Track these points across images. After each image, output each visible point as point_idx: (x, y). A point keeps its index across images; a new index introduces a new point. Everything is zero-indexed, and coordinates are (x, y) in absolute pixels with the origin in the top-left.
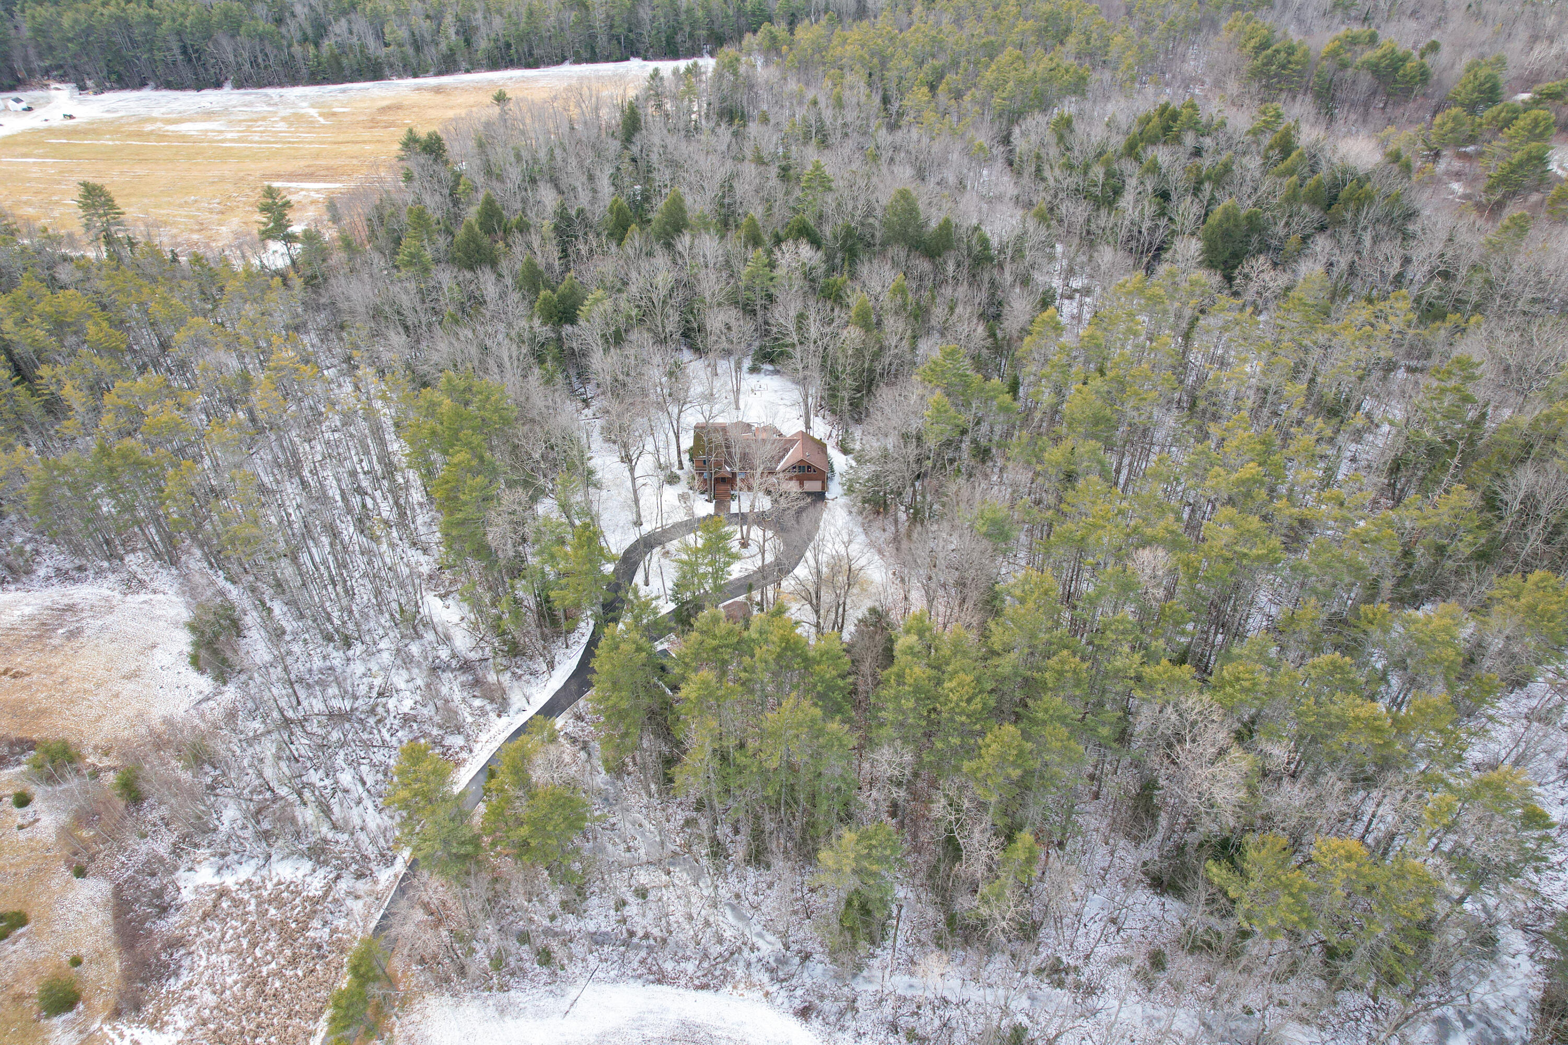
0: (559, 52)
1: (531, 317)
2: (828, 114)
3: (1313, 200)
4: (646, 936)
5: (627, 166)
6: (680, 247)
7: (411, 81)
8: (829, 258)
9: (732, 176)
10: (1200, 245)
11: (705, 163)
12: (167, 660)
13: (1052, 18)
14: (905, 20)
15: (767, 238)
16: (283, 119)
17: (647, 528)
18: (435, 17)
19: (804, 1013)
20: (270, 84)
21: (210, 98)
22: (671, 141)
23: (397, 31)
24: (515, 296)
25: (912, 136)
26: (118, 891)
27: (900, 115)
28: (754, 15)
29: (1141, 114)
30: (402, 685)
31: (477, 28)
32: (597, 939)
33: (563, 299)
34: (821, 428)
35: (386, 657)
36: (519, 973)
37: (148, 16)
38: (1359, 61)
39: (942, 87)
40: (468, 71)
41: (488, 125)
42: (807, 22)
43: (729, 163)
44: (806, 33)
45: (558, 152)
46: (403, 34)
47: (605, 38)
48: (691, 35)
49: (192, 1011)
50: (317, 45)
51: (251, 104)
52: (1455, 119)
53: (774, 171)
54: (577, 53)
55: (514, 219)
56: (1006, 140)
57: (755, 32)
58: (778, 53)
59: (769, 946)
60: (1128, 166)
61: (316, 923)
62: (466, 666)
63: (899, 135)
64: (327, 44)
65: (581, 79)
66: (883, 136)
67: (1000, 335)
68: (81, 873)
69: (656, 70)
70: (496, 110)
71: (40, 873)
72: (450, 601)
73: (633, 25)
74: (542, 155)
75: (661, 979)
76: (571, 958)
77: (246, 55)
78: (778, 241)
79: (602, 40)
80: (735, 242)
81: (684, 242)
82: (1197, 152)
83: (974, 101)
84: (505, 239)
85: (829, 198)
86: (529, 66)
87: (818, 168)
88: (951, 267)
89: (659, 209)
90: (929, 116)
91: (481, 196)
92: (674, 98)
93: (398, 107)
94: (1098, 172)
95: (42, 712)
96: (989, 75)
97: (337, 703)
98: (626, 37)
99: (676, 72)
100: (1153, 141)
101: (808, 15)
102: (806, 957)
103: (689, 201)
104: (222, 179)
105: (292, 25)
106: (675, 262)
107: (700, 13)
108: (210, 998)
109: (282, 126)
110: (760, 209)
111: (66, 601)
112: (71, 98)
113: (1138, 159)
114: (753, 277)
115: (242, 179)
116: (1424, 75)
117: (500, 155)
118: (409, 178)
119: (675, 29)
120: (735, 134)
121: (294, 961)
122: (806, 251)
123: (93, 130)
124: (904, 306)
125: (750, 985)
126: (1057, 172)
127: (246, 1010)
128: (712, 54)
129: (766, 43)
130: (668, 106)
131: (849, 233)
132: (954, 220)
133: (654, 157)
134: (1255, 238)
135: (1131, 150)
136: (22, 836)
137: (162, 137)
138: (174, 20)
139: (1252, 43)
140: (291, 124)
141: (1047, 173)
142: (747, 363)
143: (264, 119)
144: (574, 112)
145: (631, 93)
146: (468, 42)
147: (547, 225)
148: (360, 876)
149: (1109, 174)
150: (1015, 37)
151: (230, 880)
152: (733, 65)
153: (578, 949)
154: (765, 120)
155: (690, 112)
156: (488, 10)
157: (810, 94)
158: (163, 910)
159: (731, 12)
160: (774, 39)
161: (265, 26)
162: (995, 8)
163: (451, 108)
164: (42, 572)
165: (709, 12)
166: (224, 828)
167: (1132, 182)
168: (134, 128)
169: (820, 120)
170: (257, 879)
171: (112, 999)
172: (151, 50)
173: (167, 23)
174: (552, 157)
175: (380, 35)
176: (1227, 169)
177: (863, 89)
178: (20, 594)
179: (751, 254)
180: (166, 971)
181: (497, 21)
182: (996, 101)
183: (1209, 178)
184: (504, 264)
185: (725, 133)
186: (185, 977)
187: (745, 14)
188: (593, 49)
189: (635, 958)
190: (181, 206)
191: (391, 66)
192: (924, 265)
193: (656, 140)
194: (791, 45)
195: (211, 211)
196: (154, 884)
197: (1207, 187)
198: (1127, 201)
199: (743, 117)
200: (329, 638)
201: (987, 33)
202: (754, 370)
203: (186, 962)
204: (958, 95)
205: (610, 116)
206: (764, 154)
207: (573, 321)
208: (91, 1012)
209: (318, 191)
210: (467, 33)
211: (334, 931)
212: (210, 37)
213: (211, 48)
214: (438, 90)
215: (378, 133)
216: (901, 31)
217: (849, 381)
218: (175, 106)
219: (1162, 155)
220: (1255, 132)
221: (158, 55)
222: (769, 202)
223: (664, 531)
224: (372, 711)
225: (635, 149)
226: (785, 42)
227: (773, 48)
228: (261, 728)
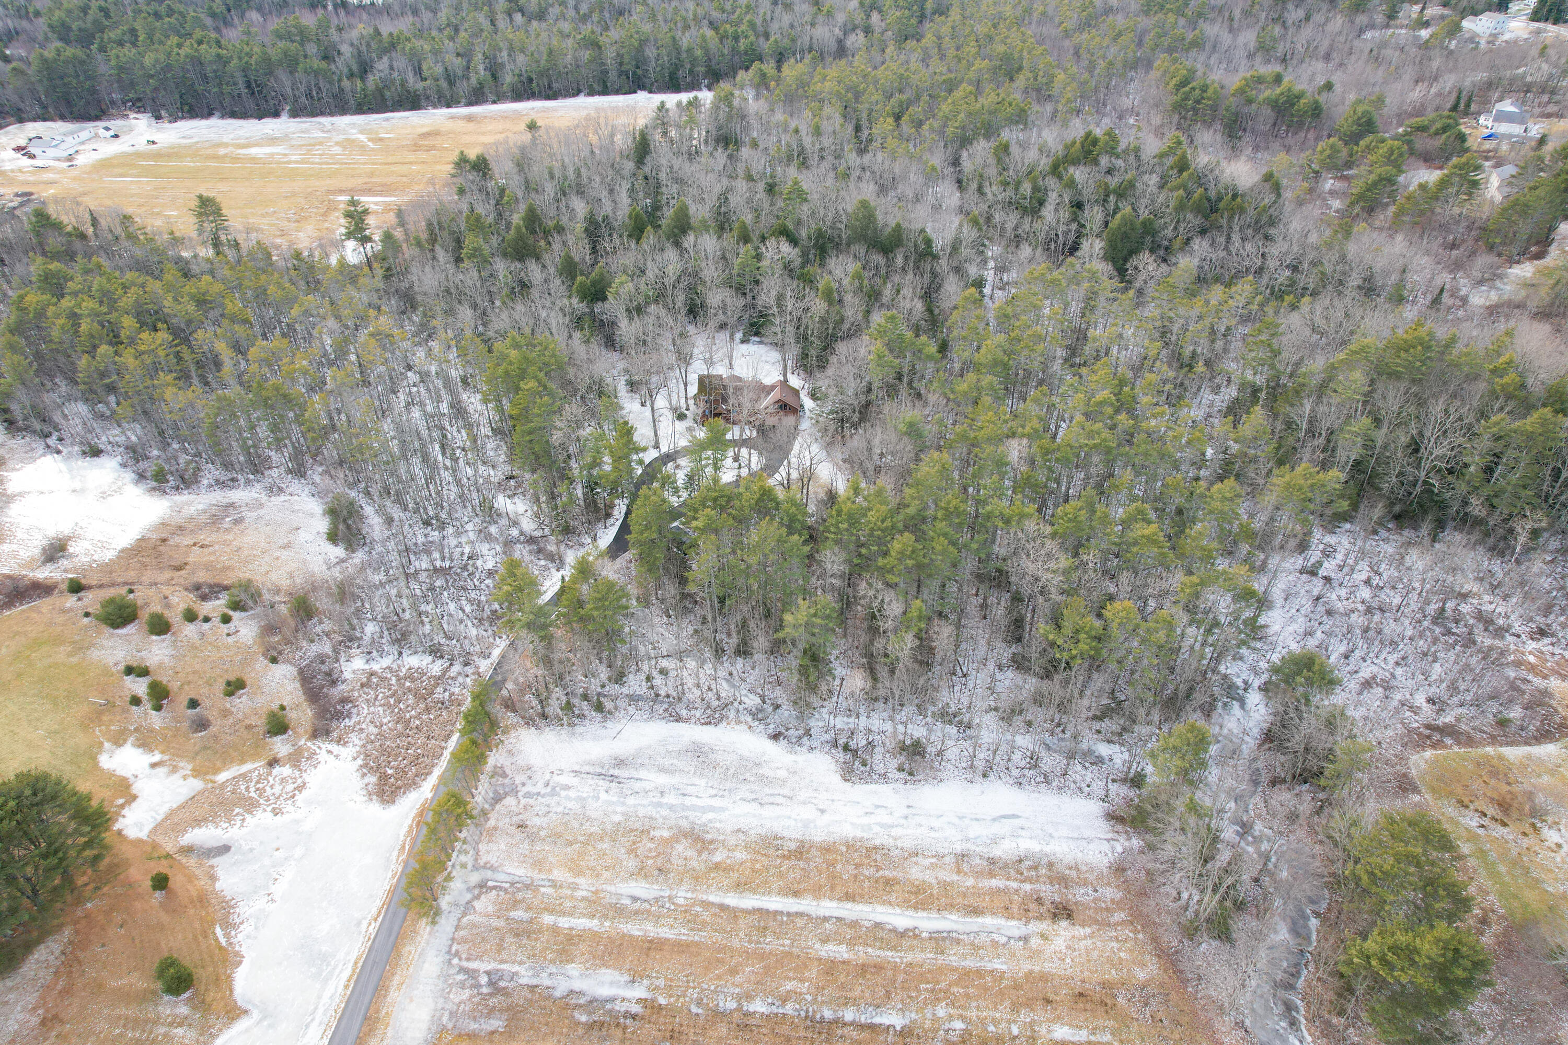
0: (575, 86)
1: (570, 297)
2: (807, 141)
3: (1198, 210)
4: (668, 696)
5: (640, 183)
6: (686, 245)
7: (445, 111)
8: (805, 255)
9: (728, 190)
10: (1102, 244)
11: (707, 180)
12: (309, 537)
13: (1006, 58)
14: (879, 59)
15: (755, 238)
16: (337, 144)
17: (664, 449)
18: (466, 54)
19: (776, 737)
20: (322, 114)
21: (269, 126)
22: (677, 163)
23: (434, 68)
24: (558, 282)
25: (877, 159)
26: (301, 672)
27: (870, 141)
28: (746, 53)
29: (1069, 140)
30: (485, 552)
31: (502, 65)
32: (634, 699)
33: (594, 283)
34: (795, 381)
35: (472, 535)
36: (581, 716)
37: (218, 55)
38: (1261, 97)
39: (905, 118)
40: (494, 102)
41: (523, 149)
42: (792, 60)
43: (725, 181)
44: (792, 71)
45: (584, 171)
46: (439, 70)
47: (615, 73)
48: (691, 71)
49: (363, 736)
50: (363, 79)
51: (306, 131)
52: (1332, 147)
53: (761, 186)
54: (591, 87)
55: (551, 224)
56: (956, 162)
57: (747, 69)
58: (767, 88)
59: (752, 701)
60: (1051, 182)
61: (440, 689)
62: (531, 540)
63: (867, 158)
64: (372, 80)
65: (597, 109)
66: (852, 158)
67: (936, 312)
68: (274, 660)
69: (663, 104)
70: (529, 136)
71: (247, 661)
72: (516, 499)
73: (640, 62)
74: (571, 173)
75: (678, 719)
76: (616, 708)
77: (302, 89)
78: (763, 239)
79: (613, 75)
80: (729, 240)
81: (689, 241)
82: (1109, 172)
83: (932, 130)
84: (546, 238)
85: (805, 207)
86: (548, 98)
87: (796, 183)
88: (899, 260)
89: (668, 215)
90: (891, 143)
91: (523, 207)
92: (678, 126)
93: (436, 134)
94: (1026, 188)
95: (226, 569)
96: (945, 108)
97: (438, 564)
98: (634, 73)
99: (679, 104)
100: (1075, 162)
101: (794, 54)
102: (777, 707)
103: (692, 209)
104: (294, 194)
105: (340, 62)
106: (681, 255)
107: (699, 53)
108: (373, 730)
109: (337, 150)
110: (750, 217)
111: (227, 501)
112: (149, 125)
113: (1060, 178)
114: (743, 266)
115: (311, 194)
116: (1316, 111)
117: (537, 171)
118: (461, 192)
119: (677, 67)
120: (730, 157)
121: (428, 710)
122: (786, 248)
123: (173, 153)
124: (860, 289)
125: (739, 722)
126: (994, 188)
127: (400, 735)
128: (709, 88)
129: (757, 80)
130: (673, 133)
131: (820, 234)
132: (905, 225)
133: (663, 176)
134: (1148, 239)
135: (1056, 170)
136: (230, 640)
137: (236, 159)
138: (240, 59)
139: (1174, 82)
140: (345, 148)
141: (987, 190)
142: (739, 336)
143: (321, 144)
144: (593, 139)
145: (641, 122)
146: (494, 77)
147: (579, 227)
148: (466, 664)
149: (1036, 189)
150: (972, 75)
151: (376, 667)
152: (727, 99)
153: (622, 704)
154: (755, 145)
155: (691, 138)
156: (511, 49)
157: (793, 125)
158: (334, 683)
159: (726, 52)
160: (763, 75)
161: (317, 63)
162: (958, 49)
163: (483, 134)
164: (205, 482)
165: (707, 51)
166: (367, 638)
167: (1053, 197)
168: (209, 152)
169: (800, 145)
170: (395, 666)
171: (310, 729)
172: (220, 85)
173: (235, 61)
174: (579, 175)
175: (418, 71)
176: (1132, 185)
177: (838, 120)
178: (192, 497)
179: (743, 249)
180: (339, 716)
181: (521, 59)
182: (950, 130)
183: (1115, 192)
184: (546, 257)
185: (721, 156)
186: (355, 719)
187: (739, 53)
188: (605, 82)
189: (660, 709)
190: (263, 216)
191: (428, 98)
192: (878, 258)
193: (664, 162)
194: (778, 81)
195: (289, 220)
196: (324, 668)
197: (1112, 198)
198: (1048, 212)
199: (736, 142)
200: (427, 523)
201: (950, 71)
202: (744, 341)
203: (354, 711)
204: (919, 124)
205: (622, 142)
206: (754, 173)
207: (604, 299)
208: (298, 736)
209: (376, 204)
210: (494, 71)
211: (451, 695)
212: (271, 73)
213: (272, 83)
214: (469, 118)
215: (421, 155)
216: (875, 68)
217: (817, 342)
218: (241, 132)
219: (1079, 174)
220: (1162, 156)
221: (226, 89)
222: (757, 212)
223: (676, 452)
224: (465, 568)
225: (647, 169)
226: (773, 79)
227: (763, 83)
228: (384, 579)
